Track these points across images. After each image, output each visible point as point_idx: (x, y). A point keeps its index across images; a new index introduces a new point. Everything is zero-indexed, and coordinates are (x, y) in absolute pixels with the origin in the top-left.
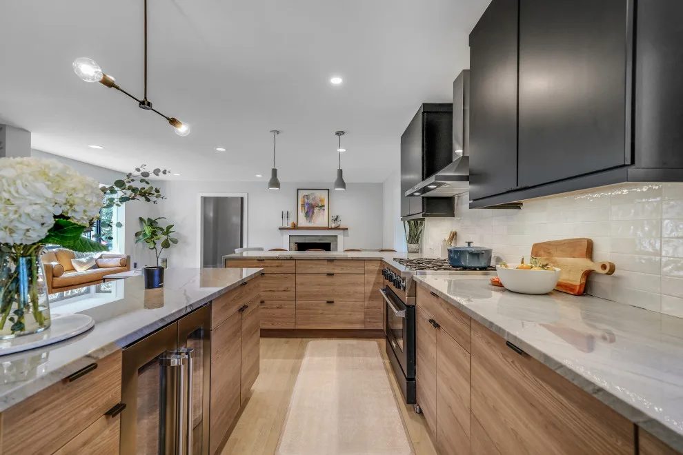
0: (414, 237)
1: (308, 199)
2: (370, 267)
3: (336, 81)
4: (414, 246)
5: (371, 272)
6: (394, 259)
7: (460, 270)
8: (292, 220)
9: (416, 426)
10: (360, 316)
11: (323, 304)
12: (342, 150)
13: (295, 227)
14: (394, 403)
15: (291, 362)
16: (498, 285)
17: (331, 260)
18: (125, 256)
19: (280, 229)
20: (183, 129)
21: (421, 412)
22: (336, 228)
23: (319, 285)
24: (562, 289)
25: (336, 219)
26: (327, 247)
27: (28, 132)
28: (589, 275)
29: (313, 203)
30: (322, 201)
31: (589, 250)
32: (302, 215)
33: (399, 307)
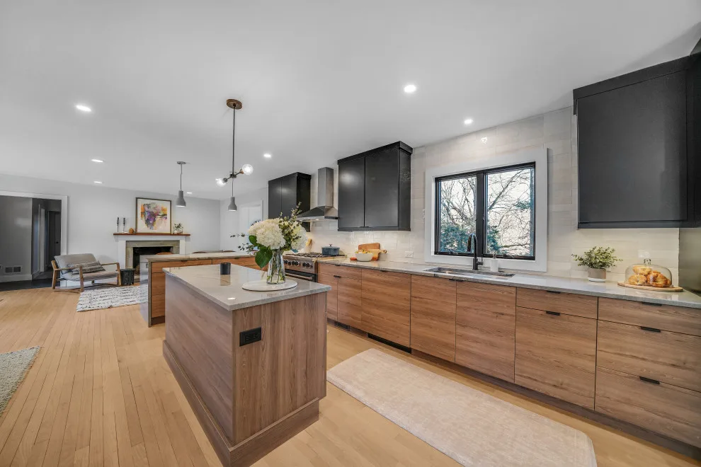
1: (148, 208)
8: (130, 226)
13: (133, 233)
16: (355, 260)
19: (114, 234)
22: (178, 234)
25: (178, 227)
28: (379, 254)
29: (155, 211)
30: (164, 210)
31: (378, 246)
32: (141, 222)
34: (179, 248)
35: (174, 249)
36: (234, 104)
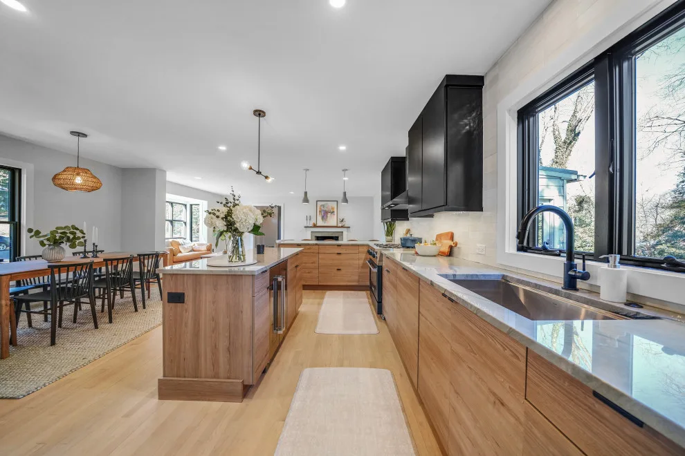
0: (390, 232)
1: (324, 208)
2: (361, 249)
3: (343, 148)
4: (389, 238)
5: (363, 252)
6: (375, 244)
7: (405, 248)
8: (313, 221)
9: (382, 324)
10: (357, 278)
11: (335, 271)
12: (346, 179)
13: (315, 226)
14: (372, 315)
15: (317, 301)
16: (417, 253)
17: (339, 245)
18: (208, 244)
19: (305, 227)
20: (269, 180)
21: (385, 319)
22: (342, 227)
23: (332, 260)
24: (442, 254)
25: (342, 221)
26: (336, 238)
27: (165, 171)
28: (451, 247)
29: (327, 210)
30: (333, 208)
31: (452, 237)
32: (319, 218)
33: (375, 267)
34: (342, 236)
35: (340, 238)
36: (259, 113)
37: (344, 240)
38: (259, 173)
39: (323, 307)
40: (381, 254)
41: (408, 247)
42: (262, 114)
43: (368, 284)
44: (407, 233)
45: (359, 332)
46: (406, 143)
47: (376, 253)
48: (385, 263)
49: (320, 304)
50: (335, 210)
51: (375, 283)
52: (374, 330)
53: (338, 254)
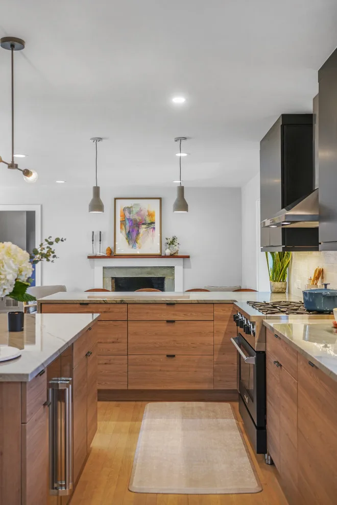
0: (280, 273)
1: (130, 213)
2: (219, 312)
3: (179, 100)
4: (279, 285)
5: (222, 319)
6: (248, 302)
7: (313, 314)
8: (107, 244)
10: (209, 374)
11: (162, 359)
12: (183, 155)
13: (111, 254)
15: (127, 424)
16: (336, 327)
17: (170, 304)
19: (89, 257)
20: (33, 177)
21: (272, 463)
22: (172, 256)
23: (156, 334)
25: (172, 243)
26: (157, 283)
29: (138, 218)
30: (151, 215)
32: (121, 236)
33: (249, 354)
34: (173, 279)
35: (167, 283)
36: (12, 43)
37: (178, 290)
38: (13, 166)
39: (143, 438)
40: (264, 328)
41: (320, 312)
42: (17, 45)
43: (234, 386)
44: (317, 278)
45: (219, 490)
46: (315, 90)
47: (253, 324)
48: (270, 347)
49: (134, 432)
50: (157, 219)
51: (252, 386)
52: (251, 484)
53: (168, 322)
